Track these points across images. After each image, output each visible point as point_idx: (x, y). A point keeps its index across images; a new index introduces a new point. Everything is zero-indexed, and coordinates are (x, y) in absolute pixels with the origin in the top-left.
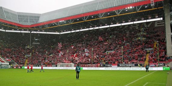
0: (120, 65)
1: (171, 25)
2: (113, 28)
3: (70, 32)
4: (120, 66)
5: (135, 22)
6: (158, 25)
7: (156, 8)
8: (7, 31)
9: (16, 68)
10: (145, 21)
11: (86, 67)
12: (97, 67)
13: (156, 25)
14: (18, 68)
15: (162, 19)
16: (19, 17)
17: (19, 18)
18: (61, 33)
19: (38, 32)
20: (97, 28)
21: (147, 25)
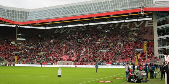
1: (158, 30)
4: (113, 64)
5: (126, 21)
6: (148, 25)
7: (146, 13)
9: (9, 66)
10: (136, 20)
11: (83, 65)
12: (93, 65)
13: (146, 25)
14: (11, 66)
16: (7, 11)
17: (7, 13)
18: (47, 28)
19: (21, 26)
20: (87, 24)
21: (138, 25)
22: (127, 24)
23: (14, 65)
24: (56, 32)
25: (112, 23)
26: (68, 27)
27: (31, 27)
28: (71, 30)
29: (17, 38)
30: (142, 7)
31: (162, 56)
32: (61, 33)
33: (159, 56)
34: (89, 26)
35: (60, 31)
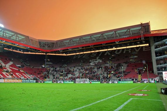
0: (121, 80)
2: (110, 51)
3: (75, 54)
5: (128, 47)
8: (25, 53)
10: (135, 46)
13: (144, 50)
15: (148, 45)
18: (68, 55)
19: (49, 54)
20: (98, 51)
21: (137, 50)
22: (129, 50)
23: (44, 82)
24: (74, 58)
25: (117, 49)
26: (83, 54)
27: (57, 54)
28: (86, 55)
29: (47, 62)
30: (142, 34)
31: (160, 73)
32: (78, 58)
33: (158, 73)
34: (99, 52)
35: (78, 56)
